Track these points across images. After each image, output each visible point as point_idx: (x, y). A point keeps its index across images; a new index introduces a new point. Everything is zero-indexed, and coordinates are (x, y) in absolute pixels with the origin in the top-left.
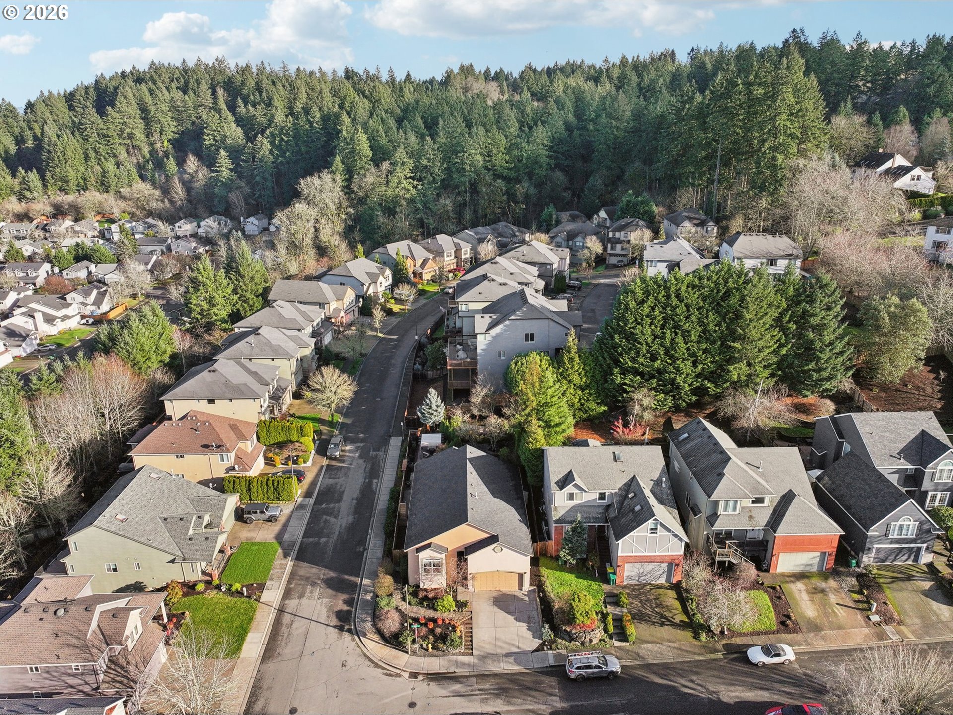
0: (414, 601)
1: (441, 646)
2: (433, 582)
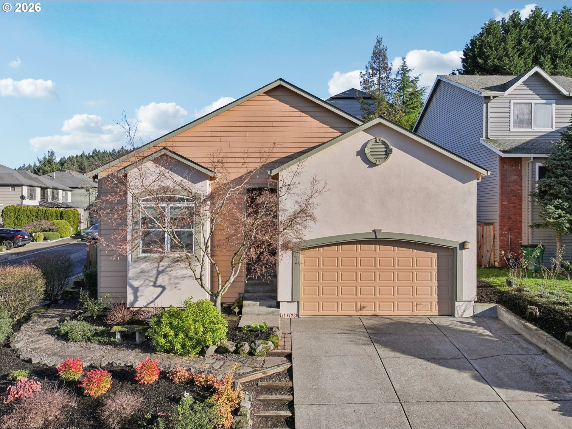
2: (164, 288)
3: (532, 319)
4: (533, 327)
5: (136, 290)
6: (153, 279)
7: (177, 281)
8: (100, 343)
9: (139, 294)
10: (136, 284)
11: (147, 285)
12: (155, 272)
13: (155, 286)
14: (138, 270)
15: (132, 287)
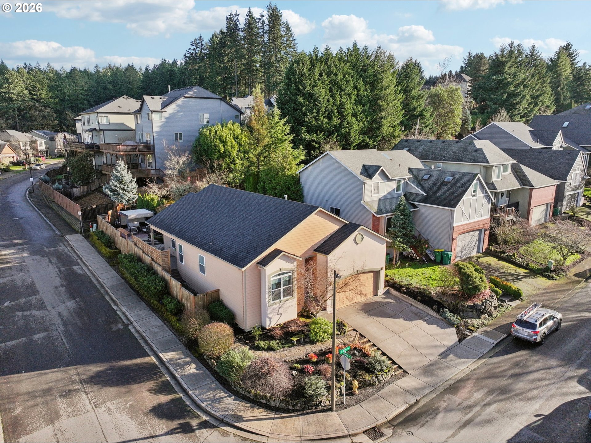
0: (274, 344)
1: (367, 377)
2: (281, 314)
3: (404, 293)
4: (406, 296)
5: (270, 319)
6: (277, 312)
7: (287, 309)
8: (289, 347)
9: (272, 320)
10: (270, 316)
11: (275, 315)
12: (278, 308)
13: (278, 314)
14: (272, 309)
15: (269, 318)
